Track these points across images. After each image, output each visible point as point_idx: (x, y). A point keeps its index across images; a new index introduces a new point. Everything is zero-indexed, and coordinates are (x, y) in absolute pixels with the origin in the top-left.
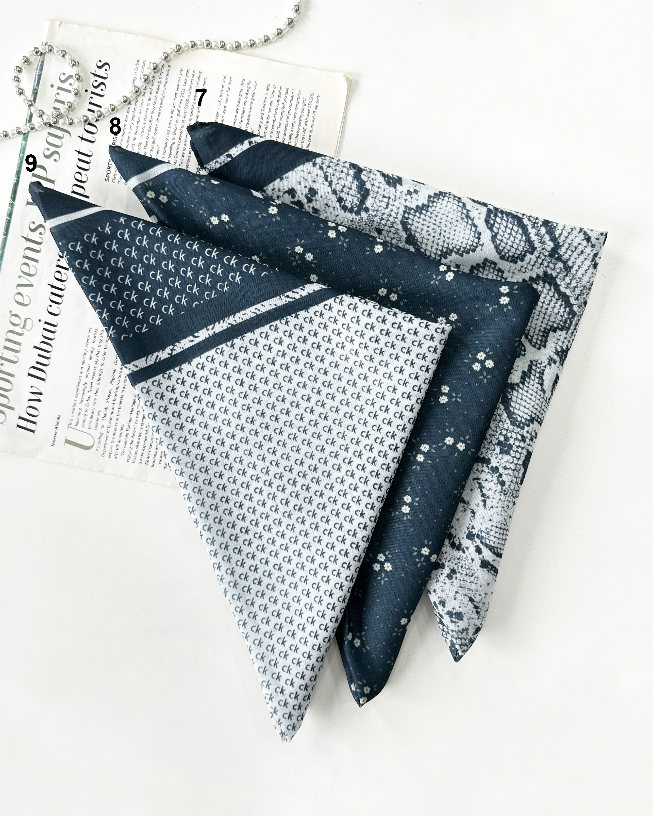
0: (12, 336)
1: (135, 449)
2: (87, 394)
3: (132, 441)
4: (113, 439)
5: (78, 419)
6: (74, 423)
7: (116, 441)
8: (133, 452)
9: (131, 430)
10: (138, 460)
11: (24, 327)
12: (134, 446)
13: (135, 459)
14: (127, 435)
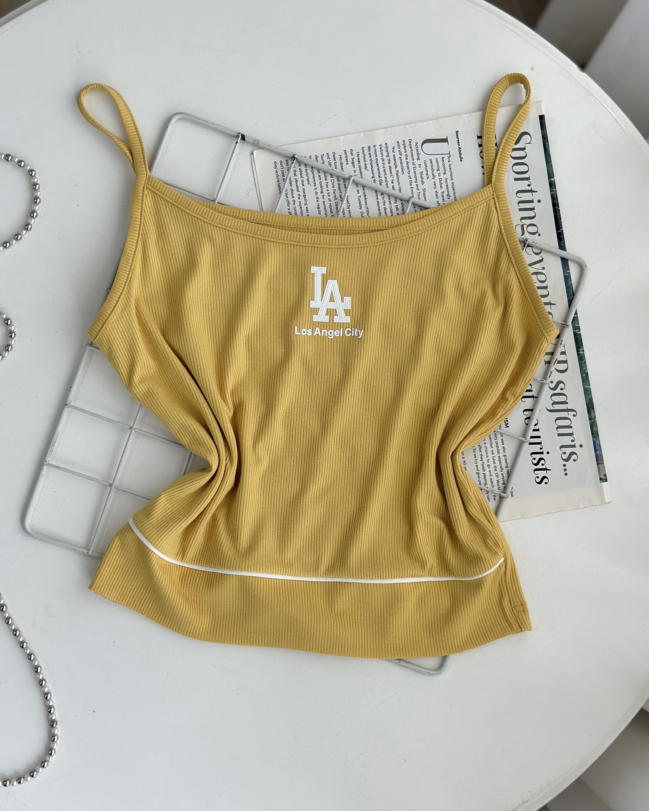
0: (531, 214)
1: (385, 157)
2: (445, 189)
3: (389, 163)
4: (407, 159)
5: (444, 165)
6: (446, 160)
7: (403, 157)
8: (385, 154)
9: (394, 172)
10: (378, 148)
11: (522, 226)
12: (386, 159)
13: (381, 148)
14: (396, 167)
